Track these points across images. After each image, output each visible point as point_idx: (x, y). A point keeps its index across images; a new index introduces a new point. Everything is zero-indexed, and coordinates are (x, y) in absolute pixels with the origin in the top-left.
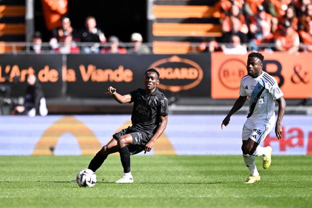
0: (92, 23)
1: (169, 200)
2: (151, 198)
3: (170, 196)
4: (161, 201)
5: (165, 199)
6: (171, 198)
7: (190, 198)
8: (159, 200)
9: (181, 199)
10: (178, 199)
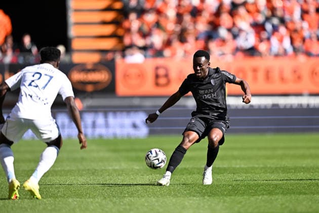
0: (27, 40)
1: (87, 171)
2: (73, 170)
3: (87, 168)
4: (80, 172)
5: (83, 170)
6: (88, 170)
7: (103, 170)
8: (79, 172)
9: (96, 170)
10: (94, 170)
